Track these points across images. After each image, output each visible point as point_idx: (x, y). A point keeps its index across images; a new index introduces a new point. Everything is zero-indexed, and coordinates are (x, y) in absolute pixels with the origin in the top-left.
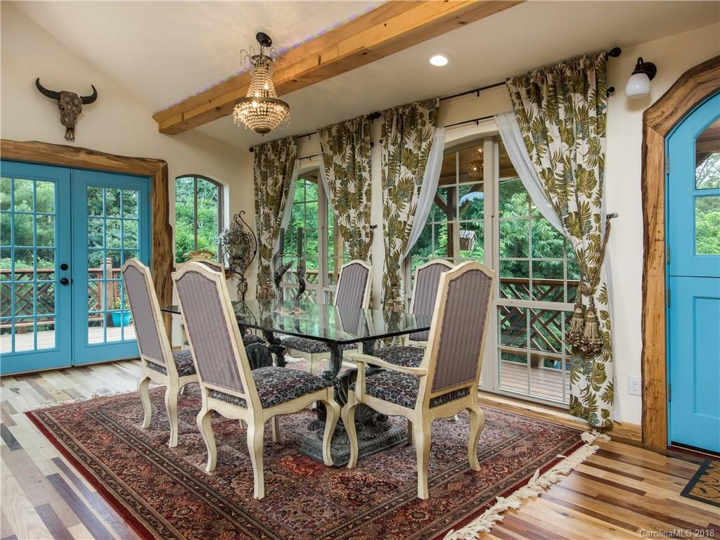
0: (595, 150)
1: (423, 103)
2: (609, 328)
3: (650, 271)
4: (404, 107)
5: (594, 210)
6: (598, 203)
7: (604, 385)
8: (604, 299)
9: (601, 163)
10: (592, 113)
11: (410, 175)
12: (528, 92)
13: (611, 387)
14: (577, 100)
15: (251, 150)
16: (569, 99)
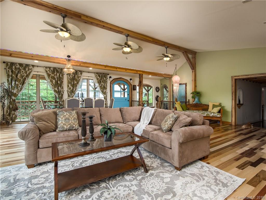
6: (107, 91)
9: (107, 86)
11: (76, 83)
14: (104, 78)
15: (4, 62)
16: (103, 78)
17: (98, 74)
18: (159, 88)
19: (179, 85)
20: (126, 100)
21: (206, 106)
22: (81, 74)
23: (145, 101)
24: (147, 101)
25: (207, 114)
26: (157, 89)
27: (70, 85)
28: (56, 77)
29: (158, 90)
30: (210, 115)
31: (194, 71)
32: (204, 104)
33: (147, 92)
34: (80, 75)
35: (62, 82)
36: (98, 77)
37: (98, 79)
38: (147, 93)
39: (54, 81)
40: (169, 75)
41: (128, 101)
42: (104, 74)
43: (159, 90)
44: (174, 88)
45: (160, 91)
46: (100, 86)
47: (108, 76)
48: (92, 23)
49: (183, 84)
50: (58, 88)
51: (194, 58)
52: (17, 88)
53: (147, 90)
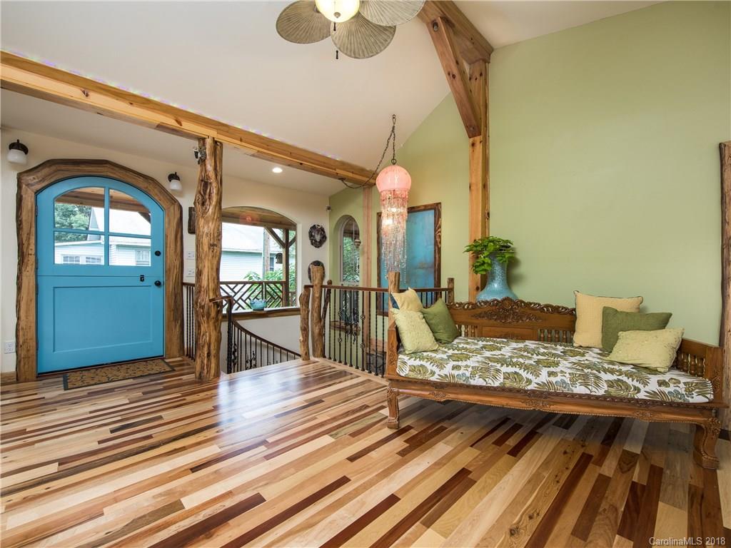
3: (24, 273)
18: (322, 230)
19: (408, 212)
20: (142, 279)
21: (559, 313)
23: (274, 283)
24: (281, 283)
25: (610, 384)
26: (317, 236)
29: (318, 238)
30: (638, 390)
31: (478, 139)
32: (547, 306)
33: (285, 250)
38: (282, 251)
40: (361, 171)
41: (158, 284)
43: (324, 238)
44: (387, 223)
45: (327, 245)
49: (426, 208)
51: (481, 75)
53: (284, 242)
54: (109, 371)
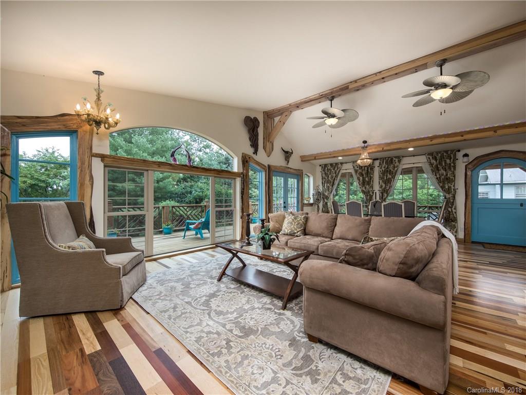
0: (453, 173)
1: (395, 157)
2: (456, 215)
3: (468, 202)
4: (388, 158)
5: (453, 188)
6: (454, 186)
7: (455, 229)
8: (455, 209)
9: (454, 176)
10: (452, 165)
11: (390, 177)
12: (433, 158)
13: (457, 230)
14: (448, 161)
15: (320, 166)
16: (445, 161)
17: (432, 155)
22: (399, 161)
27: (381, 181)
28: (364, 173)
34: (397, 164)
35: (371, 178)
36: (433, 161)
37: (431, 164)
39: (361, 178)
42: (446, 152)
46: (437, 178)
47: (460, 155)
48: (364, 86)
50: (365, 188)
52: (328, 190)
54: (494, 246)
